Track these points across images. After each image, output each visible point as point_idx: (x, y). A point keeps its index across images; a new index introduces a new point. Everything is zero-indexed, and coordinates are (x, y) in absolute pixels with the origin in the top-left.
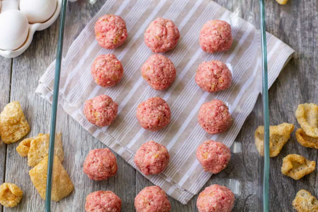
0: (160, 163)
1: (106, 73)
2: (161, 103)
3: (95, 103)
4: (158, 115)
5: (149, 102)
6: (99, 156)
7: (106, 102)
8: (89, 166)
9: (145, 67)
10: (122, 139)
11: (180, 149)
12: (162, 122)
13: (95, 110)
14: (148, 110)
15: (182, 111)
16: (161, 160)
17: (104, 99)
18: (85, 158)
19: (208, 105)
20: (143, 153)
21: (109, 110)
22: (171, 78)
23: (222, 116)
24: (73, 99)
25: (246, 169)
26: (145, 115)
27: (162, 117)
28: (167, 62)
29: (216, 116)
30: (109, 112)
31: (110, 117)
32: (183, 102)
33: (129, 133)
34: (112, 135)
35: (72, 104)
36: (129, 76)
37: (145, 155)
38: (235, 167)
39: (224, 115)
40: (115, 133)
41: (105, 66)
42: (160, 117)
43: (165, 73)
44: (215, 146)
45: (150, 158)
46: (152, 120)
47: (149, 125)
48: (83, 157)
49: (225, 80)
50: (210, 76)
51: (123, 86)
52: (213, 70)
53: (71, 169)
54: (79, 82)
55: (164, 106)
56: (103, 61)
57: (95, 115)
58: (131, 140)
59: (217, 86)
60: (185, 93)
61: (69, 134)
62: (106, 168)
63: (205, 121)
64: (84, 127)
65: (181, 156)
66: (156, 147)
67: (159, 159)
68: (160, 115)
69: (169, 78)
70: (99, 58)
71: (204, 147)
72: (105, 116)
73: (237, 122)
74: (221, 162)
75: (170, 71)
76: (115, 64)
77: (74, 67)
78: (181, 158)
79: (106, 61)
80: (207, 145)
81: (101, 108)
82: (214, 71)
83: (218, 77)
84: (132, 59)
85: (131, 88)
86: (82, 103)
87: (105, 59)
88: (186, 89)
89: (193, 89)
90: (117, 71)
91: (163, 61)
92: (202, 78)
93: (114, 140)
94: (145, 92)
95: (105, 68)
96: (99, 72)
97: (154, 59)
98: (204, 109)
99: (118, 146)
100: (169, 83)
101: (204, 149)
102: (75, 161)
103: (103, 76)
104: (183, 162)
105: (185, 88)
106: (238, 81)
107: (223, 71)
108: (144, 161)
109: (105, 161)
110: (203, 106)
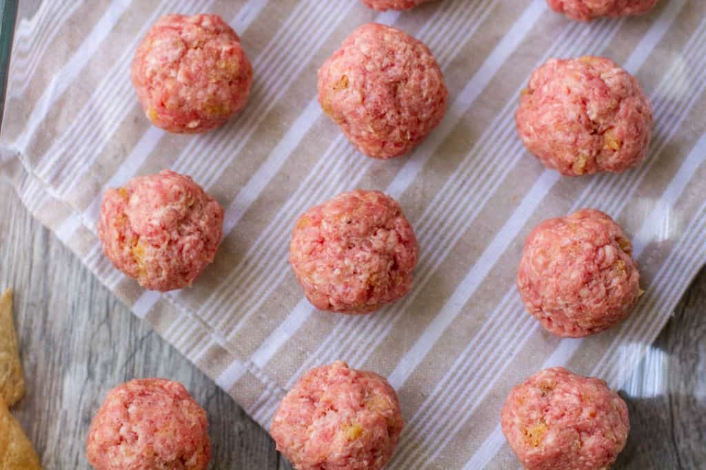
0: (365, 456)
1: (182, 93)
2: (383, 219)
3: (138, 206)
4: (370, 269)
5: (339, 216)
6: (140, 418)
7: (177, 207)
8: (105, 451)
9: (329, 75)
10: (238, 327)
11: (444, 380)
12: (382, 293)
13: (138, 236)
14: (334, 247)
15: (459, 235)
16: (369, 448)
17: (171, 195)
18: (99, 389)
19: (559, 237)
20: (304, 411)
21: (187, 238)
22: (427, 121)
23: (606, 286)
24: (64, 172)
25: (679, 461)
26: (319, 263)
27: (383, 274)
28: (415, 61)
29: (586, 283)
30: (187, 246)
31: (191, 264)
32: (465, 200)
33: (261, 309)
34: (199, 313)
35: (59, 191)
36: (273, 90)
37: (310, 423)
38: (639, 449)
39: (615, 282)
40: (211, 305)
41: (182, 65)
42: (374, 277)
43: (404, 103)
44: (575, 401)
45: (327, 436)
46: (346, 285)
47: (332, 301)
48: (92, 388)
49: (626, 143)
50: (572, 123)
51: (252, 124)
52: (584, 102)
53: (47, 426)
54: (91, 107)
55: (393, 232)
56: (175, 45)
57: (137, 255)
58: (267, 334)
59: (595, 159)
60: (477, 165)
61: (47, 296)
62: (166, 464)
63: (541, 294)
64: (100, 278)
65: (446, 404)
66: (353, 395)
67: (361, 445)
68: (375, 270)
69: (419, 122)
70: (163, 29)
71: (534, 401)
72: (173, 261)
73: (658, 289)
74: (590, 461)
75: (425, 94)
76: (218, 57)
77: (73, 48)
78: (444, 413)
79: (187, 46)
80: (543, 395)
81: (156, 232)
82: (588, 105)
83: (604, 128)
84: (290, 23)
85: (281, 136)
86: (97, 189)
87: (183, 35)
88: (478, 150)
89: (507, 152)
90: (225, 82)
91: (398, 57)
92: (543, 129)
93: (206, 333)
94: (328, 153)
95: (181, 72)
96: (158, 83)
97: (364, 49)
98: (543, 252)
99: (219, 354)
100: (416, 137)
101: (532, 408)
102: (66, 399)
103: (171, 102)
104: (452, 428)
105: (477, 145)
106: (672, 131)
107: (623, 106)
108: (307, 448)
109: (163, 441)
110: (540, 238)
